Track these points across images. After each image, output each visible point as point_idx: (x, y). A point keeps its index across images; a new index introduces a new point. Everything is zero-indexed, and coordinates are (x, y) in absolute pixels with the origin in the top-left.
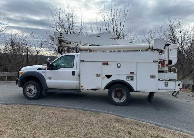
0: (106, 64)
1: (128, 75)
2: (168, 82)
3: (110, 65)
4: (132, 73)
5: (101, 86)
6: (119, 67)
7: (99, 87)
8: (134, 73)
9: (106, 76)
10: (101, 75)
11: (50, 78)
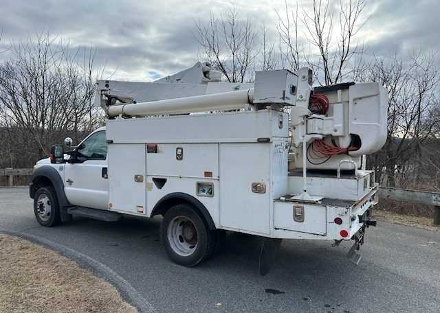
0: (152, 149)
1: (200, 181)
2: (303, 208)
3: (161, 152)
4: (208, 174)
5: (144, 207)
6: (180, 157)
7: (140, 209)
8: (213, 174)
9: (154, 179)
10: (144, 177)
11: (70, 182)
